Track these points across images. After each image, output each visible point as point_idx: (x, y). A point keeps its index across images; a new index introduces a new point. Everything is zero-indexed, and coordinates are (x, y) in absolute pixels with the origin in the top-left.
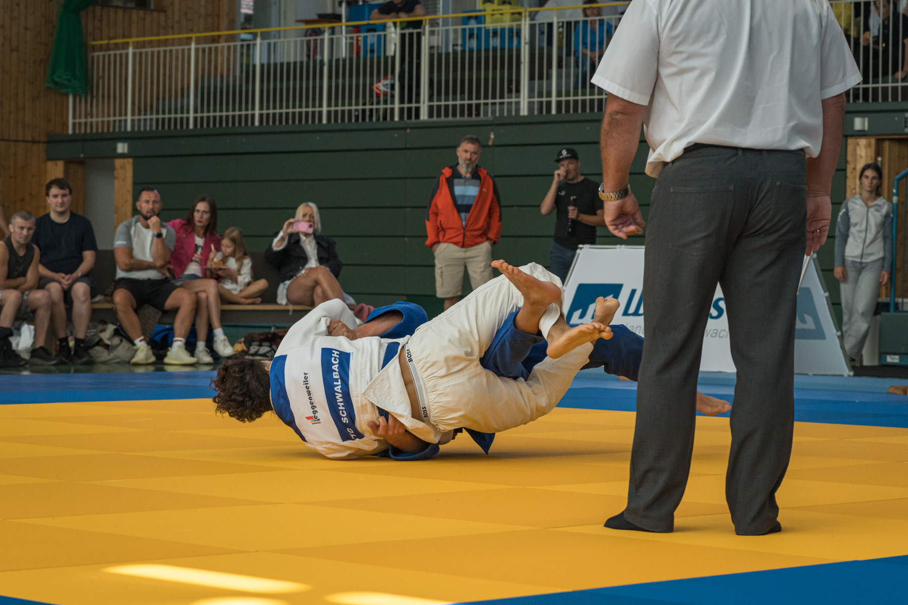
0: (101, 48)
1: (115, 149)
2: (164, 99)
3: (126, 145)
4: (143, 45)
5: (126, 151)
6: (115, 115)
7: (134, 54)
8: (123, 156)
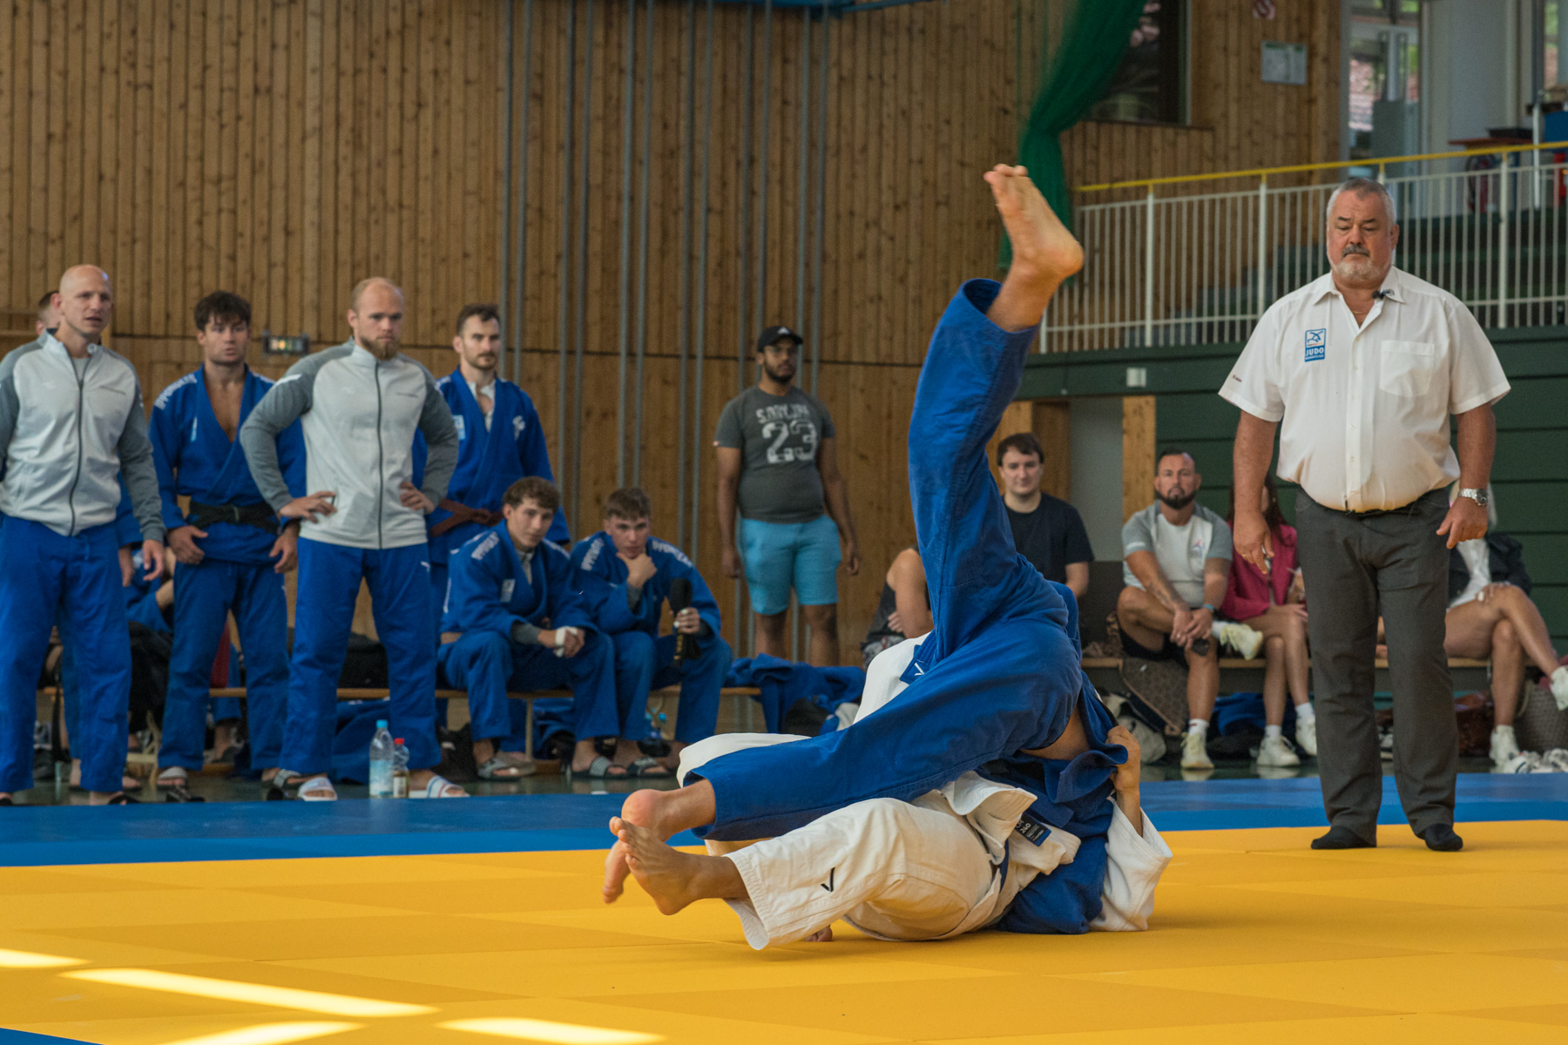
0: (1097, 198)
1: (1124, 379)
2: (1211, 288)
3: (1143, 373)
4: (1173, 190)
5: (1143, 382)
6: (1122, 319)
7: (1157, 208)
8: (1137, 392)
